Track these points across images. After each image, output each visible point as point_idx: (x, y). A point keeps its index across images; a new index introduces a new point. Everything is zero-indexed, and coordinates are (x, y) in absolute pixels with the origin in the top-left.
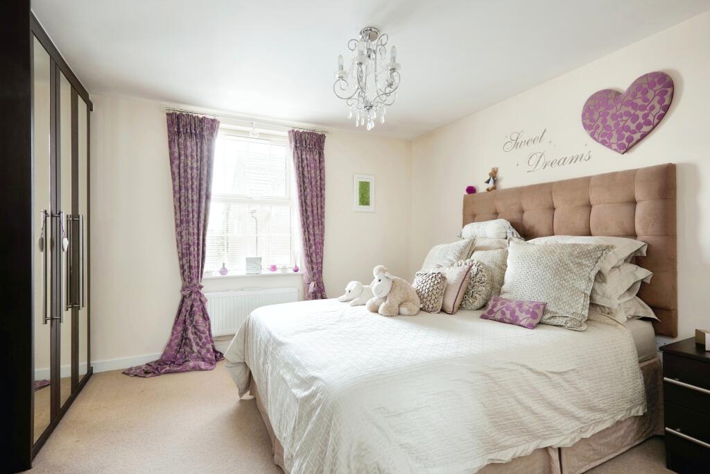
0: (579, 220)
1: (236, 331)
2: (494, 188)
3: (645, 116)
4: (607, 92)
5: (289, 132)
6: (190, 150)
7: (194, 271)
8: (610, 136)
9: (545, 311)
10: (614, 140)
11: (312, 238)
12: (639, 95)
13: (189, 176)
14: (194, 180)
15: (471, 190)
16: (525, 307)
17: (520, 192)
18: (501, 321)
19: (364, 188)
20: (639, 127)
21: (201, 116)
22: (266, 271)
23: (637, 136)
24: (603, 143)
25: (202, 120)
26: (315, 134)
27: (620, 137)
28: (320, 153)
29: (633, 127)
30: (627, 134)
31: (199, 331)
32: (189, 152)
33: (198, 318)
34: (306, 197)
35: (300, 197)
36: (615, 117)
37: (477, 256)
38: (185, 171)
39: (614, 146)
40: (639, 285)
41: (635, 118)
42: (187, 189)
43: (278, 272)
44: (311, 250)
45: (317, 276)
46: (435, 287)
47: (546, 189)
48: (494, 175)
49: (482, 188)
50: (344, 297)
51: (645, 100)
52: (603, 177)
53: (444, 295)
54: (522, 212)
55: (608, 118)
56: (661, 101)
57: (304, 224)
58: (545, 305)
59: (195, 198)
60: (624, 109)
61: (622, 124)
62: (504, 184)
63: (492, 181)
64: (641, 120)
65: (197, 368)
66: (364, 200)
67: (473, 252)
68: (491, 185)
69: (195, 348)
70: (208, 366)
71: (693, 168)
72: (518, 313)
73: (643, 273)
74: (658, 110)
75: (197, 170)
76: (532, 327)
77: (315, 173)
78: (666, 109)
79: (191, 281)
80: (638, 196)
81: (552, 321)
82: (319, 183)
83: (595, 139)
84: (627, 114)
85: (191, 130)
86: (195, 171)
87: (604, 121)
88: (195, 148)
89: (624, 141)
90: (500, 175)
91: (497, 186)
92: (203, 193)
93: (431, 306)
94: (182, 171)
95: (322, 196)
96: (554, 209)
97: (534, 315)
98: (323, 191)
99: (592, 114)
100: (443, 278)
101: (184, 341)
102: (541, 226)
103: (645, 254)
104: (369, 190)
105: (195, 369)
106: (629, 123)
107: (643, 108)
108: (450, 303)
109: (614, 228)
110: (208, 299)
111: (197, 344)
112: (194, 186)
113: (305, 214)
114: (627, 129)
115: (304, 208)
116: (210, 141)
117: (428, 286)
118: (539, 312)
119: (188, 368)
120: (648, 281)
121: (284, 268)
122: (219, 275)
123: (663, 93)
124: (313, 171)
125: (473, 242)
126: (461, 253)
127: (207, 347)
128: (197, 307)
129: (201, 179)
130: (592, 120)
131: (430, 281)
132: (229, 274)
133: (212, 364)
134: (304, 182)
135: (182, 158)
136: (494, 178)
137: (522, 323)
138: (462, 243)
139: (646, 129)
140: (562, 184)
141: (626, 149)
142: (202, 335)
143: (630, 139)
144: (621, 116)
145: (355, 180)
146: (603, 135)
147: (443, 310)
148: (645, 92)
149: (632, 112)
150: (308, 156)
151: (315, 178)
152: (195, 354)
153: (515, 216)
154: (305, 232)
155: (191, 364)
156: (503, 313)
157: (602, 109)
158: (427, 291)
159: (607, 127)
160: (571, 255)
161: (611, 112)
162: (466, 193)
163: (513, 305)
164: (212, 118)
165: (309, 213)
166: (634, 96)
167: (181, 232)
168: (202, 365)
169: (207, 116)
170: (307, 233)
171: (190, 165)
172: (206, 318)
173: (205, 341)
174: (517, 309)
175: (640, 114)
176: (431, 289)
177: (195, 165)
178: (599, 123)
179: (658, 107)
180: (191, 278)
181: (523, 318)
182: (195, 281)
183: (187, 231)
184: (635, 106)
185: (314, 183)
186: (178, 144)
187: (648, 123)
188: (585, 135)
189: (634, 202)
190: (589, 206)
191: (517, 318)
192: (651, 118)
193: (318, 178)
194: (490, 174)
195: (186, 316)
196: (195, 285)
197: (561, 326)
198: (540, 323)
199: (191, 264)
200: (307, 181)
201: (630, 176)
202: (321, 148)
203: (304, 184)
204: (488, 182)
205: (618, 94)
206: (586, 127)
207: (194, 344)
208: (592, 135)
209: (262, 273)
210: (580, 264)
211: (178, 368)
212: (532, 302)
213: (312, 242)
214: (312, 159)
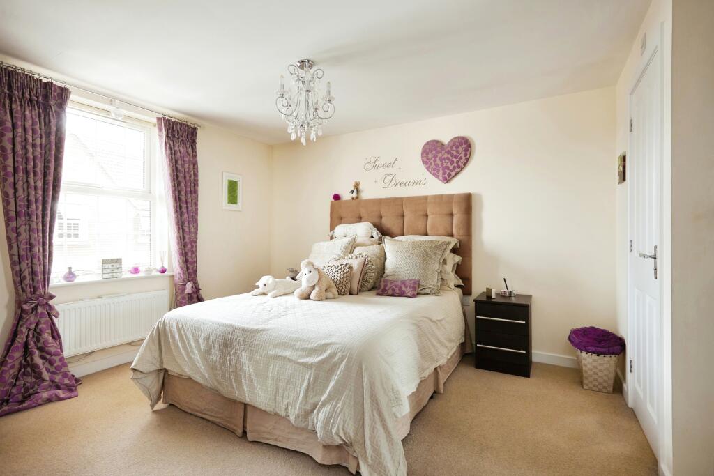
0: (420, 225)
1: (147, 334)
2: (357, 198)
3: (458, 162)
4: (437, 142)
5: (159, 119)
6: (31, 121)
7: (40, 277)
8: (438, 172)
9: (419, 286)
10: (441, 173)
11: (187, 236)
12: (454, 148)
13: (30, 155)
14: (37, 161)
15: (337, 197)
16: (407, 284)
17: (380, 202)
18: (392, 295)
19: (233, 186)
20: (454, 168)
21: (45, 80)
22: (126, 275)
23: (453, 174)
24: (434, 175)
25: (48, 86)
26: (187, 126)
27: (444, 173)
28: (192, 148)
29: (451, 167)
30: (448, 172)
31: (49, 353)
32: (29, 123)
33: (47, 336)
34: (180, 192)
35: (174, 192)
36: (441, 159)
37: (357, 251)
38: (25, 148)
39: (441, 178)
40: (456, 266)
41: (452, 162)
42: (27, 173)
43: (141, 274)
44: (187, 249)
45: (193, 276)
46: (345, 275)
47: (398, 202)
48: (357, 186)
49: (347, 196)
50: (256, 291)
51: (458, 152)
52: (435, 197)
53: (350, 281)
54: (381, 217)
55: (438, 159)
56: (466, 155)
57: (178, 222)
58: (419, 281)
59: (40, 184)
60: (446, 155)
61: (445, 164)
62: (365, 195)
63: (355, 191)
64: (455, 164)
65: (55, 398)
66: (233, 198)
67: (355, 248)
68: (355, 194)
69: (46, 375)
70: (68, 394)
71: (480, 196)
72: (404, 288)
73: (458, 259)
74: (463, 160)
75: (41, 149)
76: (414, 296)
77: (189, 168)
78: (468, 159)
79: (34, 291)
80: (455, 211)
81: (422, 292)
82: (192, 178)
83: (429, 171)
84: (448, 158)
85: (30, 94)
86: (39, 149)
87: (435, 161)
88: (37, 120)
89: (446, 176)
90: (361, 187)
91: (360, 197)
92: (51, 178)
93: (343, 290)
94: (18, 147)
95: (196, 192)
96: (403, 216)
97: (414, 289)
98: (196, 187)
99: (427, 154)
100: (351, 268)
101: (23, 370)
102: (395, 229)
103: (458, 246)
104: (237, 190)
105: (50, 400)
106: (449, 165)
107: (456, 157)
108: (355, 287)
109: (443, 231)
110: (60, 312)
111: (48, 371)
112: (38, 170)
113: (179, 210)
114: (448, 168)
115: (178, 204)
116: (59, 116)
117: (339, 275)
118: (416, 286)
119: (40, 402)
120: (460, 263)
121: (149, 270)
122: (65, 282)
123: (466, 150)
124: (187, 166)
125: (354, 240)
126: (346, 248)
127: (62, 370)
128: (45, 323)
129: (46, 161)
130: (428, 159)
131: (340, 271)
132: (77, 281)
133: (71, 391)
134: (177, 177)
135: (19, 130)
136: (357, 189)
137: (409, 294)
138: (347, 240)
139: (458, 170)
140: (410, 199)
141: (447, 180)
142: (53, 357)
143: (449, 175)
144: (444, 159)
145: (224, 179)
146: (434, 170)
147: (351, 294)
148: (457, 147)
149: (451, 158)
150: (181, 148)
151: (189, 172)
152: (46, 383)
153: (376, 220)
154: (179, 229)
155: (45, 395)
156: (393, 290)
157: (433, 152)
158: (339, 278)
159: (437, 165)
160: (431, 247)
161: (439, 155)
162: (333, 200)
163: (399, 283)
164: (62, 85)
165: (184, 210)
166: (452, 148)
167: (17, 228)
168: (61, 393)
169: (55, 83)
170: (181, 230)
171: (31, 140)
172: (56, 336)
173: (60, 364)
174: (403, 286)
175: (455, 160)
176: (342, 277)
177: (38, 142)
178: (432, 161)
179: (464, 158)
180: (34, 287)
181: (408, 291)
182: (41, 291)
183: (28, 227)
184: (452, 155)
185: (188, 178)
186: (11, 111)
187: (459, 167)
188: (423, 167)
189: (452, 215)
190: (427, 216)
191: (404, 292)
192: (460, 164)
193: (192, 173)
194: (355, 186)
195: (27, 337)
196: (41, 296)
197: (427, 294)
198: (418, 294)
199: (35, 269)
200: (181, 175)
201: (450, 198)
202: (194, 142)
203: (177, 178)
204: (352, 192)
205: (443, 145)
206: (424, 163)
207: (44, 371)
208: (427, 168)
209: (123, 277)
210: (436, 253)
211: (20, 406)
212: (411, 280)
213: (187, 240)
214: (185, 152)
